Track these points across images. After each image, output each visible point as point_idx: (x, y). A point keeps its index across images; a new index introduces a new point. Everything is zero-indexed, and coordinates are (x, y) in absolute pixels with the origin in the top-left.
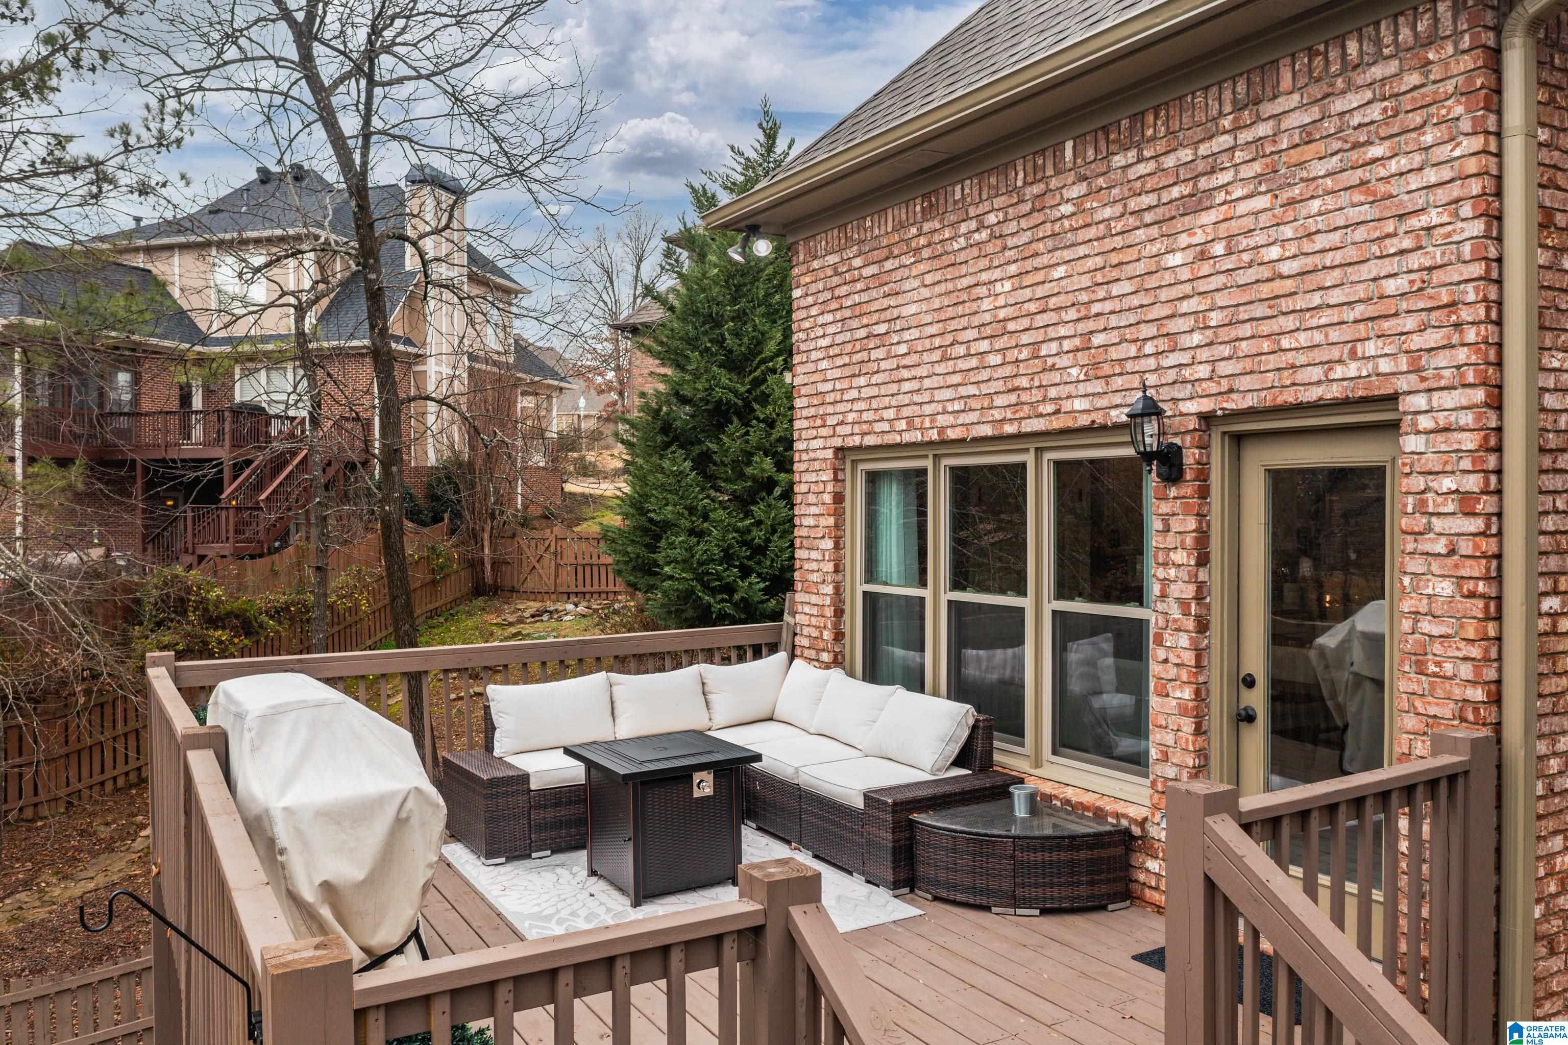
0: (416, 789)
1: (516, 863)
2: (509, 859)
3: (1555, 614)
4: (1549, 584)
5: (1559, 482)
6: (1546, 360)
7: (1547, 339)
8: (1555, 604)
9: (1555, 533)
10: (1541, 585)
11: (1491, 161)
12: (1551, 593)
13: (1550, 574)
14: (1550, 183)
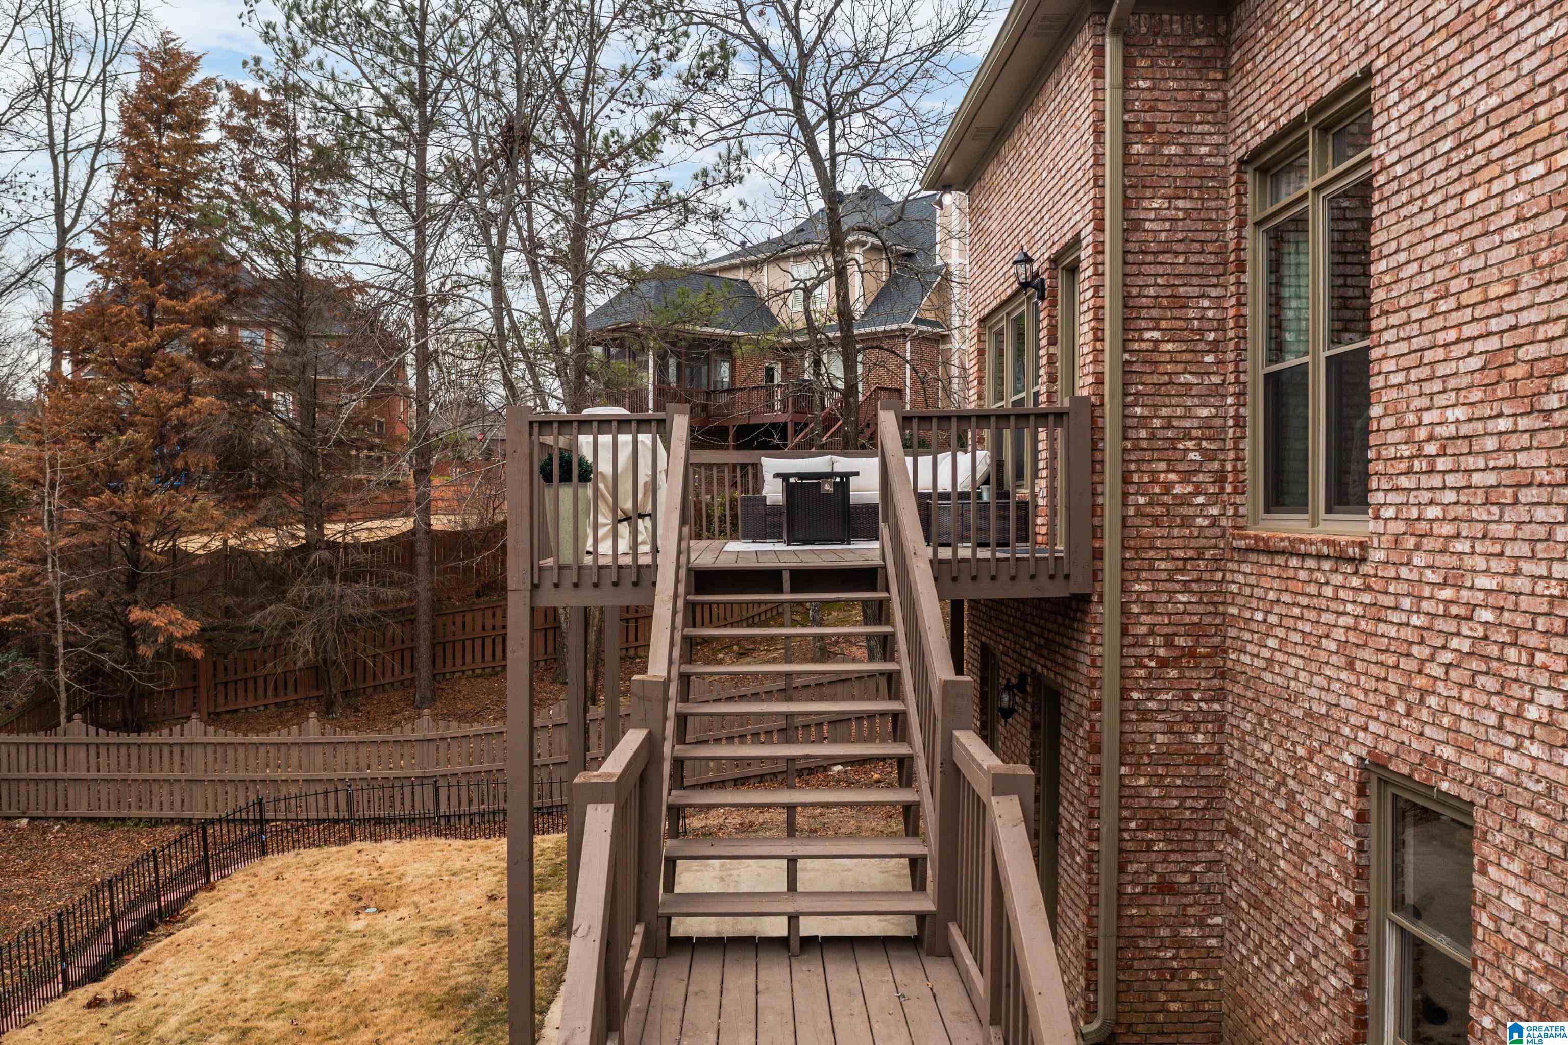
3: (1157, 341)
4: (1151, 324)
5: (1160, 269)
6: (1146, 204)
7: (1149, 193)
8: (1156, 335)
9: (1157, 297)
10: (1143, 324)
11: (1099, 103)
12: (1153, 329)
13: (1152, 319)
14: (1152, 110)
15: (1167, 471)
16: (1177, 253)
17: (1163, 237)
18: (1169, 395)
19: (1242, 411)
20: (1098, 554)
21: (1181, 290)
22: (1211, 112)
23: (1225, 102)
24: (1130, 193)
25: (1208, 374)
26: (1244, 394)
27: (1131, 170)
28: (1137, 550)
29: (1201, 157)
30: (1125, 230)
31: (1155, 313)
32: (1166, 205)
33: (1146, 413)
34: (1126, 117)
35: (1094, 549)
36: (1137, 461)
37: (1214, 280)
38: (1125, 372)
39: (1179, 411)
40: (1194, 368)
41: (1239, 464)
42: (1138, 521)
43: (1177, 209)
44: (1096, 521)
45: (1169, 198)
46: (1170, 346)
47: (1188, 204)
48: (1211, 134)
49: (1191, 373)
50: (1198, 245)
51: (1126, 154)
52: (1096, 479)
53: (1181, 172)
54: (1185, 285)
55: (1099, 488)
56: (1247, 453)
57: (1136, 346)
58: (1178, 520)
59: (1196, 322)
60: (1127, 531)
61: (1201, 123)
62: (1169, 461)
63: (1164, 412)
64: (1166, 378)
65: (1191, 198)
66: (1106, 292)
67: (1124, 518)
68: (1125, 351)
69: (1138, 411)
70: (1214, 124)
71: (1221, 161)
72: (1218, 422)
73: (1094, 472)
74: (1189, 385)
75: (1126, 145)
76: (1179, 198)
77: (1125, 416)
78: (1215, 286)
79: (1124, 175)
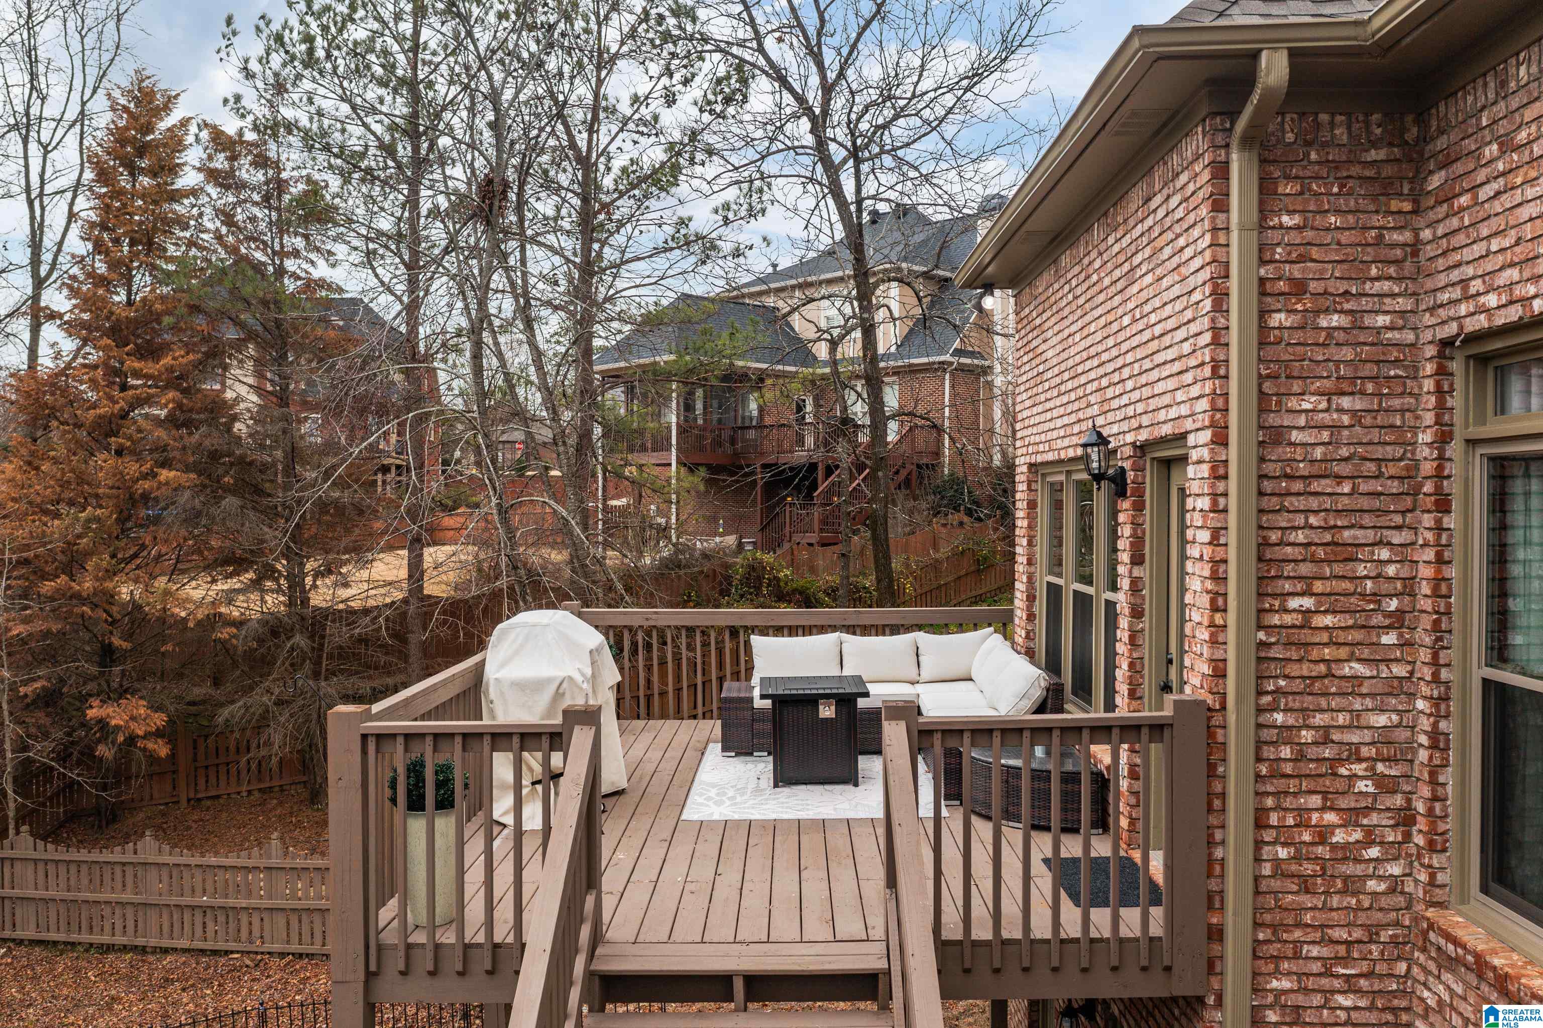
0: (570, 678)
1: (742, 758)
2: (738, 754)
3: (1308, 611)
4: (1299, 587)
5: (1314, 503)
6: (1293, 403)
7: (1296, 387)
8: (1308, 602)
9: (1309, 544)
10: (1288, 587)
11: (1221, 251)
12: (1302, 594)
13: (1300, 578)
14: (1302, 259)
15: (1323, 809)
16: (1339, 478)
17: (1318, 453)
18: (1325, 694)
19: (1443, 725)
20: (1216, 934)
21: (1346, 534)
22: (1395, 262)
23: (1415, 248)
24: (1268, 386)
25: (1388, 661)
26: (1447, 699)
27: (1270, 352)
28: (1274, 927)
29: (1378, 330)
30: (1261, 443)
31: (1305, 569)
32: (1323, 405)
33: (1291, 721)
34: (1262, 272)
35: (1210, 926)
36: (1277, 794)
37: (1398, 519)
38: (1259, 659)
39: (1342, 719)
40: (1366, 653)
41: (1438, 806)
42: (1276, 884)
43: (1340, 410)
44: (1213, 885)
45: (1328, 394)
46: (1328, 620)
47: (1359, 404)
48: (1393, 295)
49: (1359, 660)
50: (1372, 467)
51: (1263, 328)
52: (1213, 820)
53: (1348, 353)
54: (1352, 526)
55: (1218, 835)
56: (1449, 789)
57: (1276, 620)
58: (1339, 884)
59: (1369, 584)
60: (1260, 899)
61: (1378, 279)
62: (1325, 794)
63: (1319, 719)
64: (1322, 668)
65: (1362, 393)
66: (1231, 538)
67: (1257, 879)
68: (1260, 627)
69: (1279, 718)
70: (1399, 279)
71: (1410, 337)
72: (1403, 735)
73: (1210, 809)
74: (1357, 679)
75: (1264, 313)
76: (1343, 394)
77: (1259, 726)
78: (1398, 528)
79: (1260, 360)
